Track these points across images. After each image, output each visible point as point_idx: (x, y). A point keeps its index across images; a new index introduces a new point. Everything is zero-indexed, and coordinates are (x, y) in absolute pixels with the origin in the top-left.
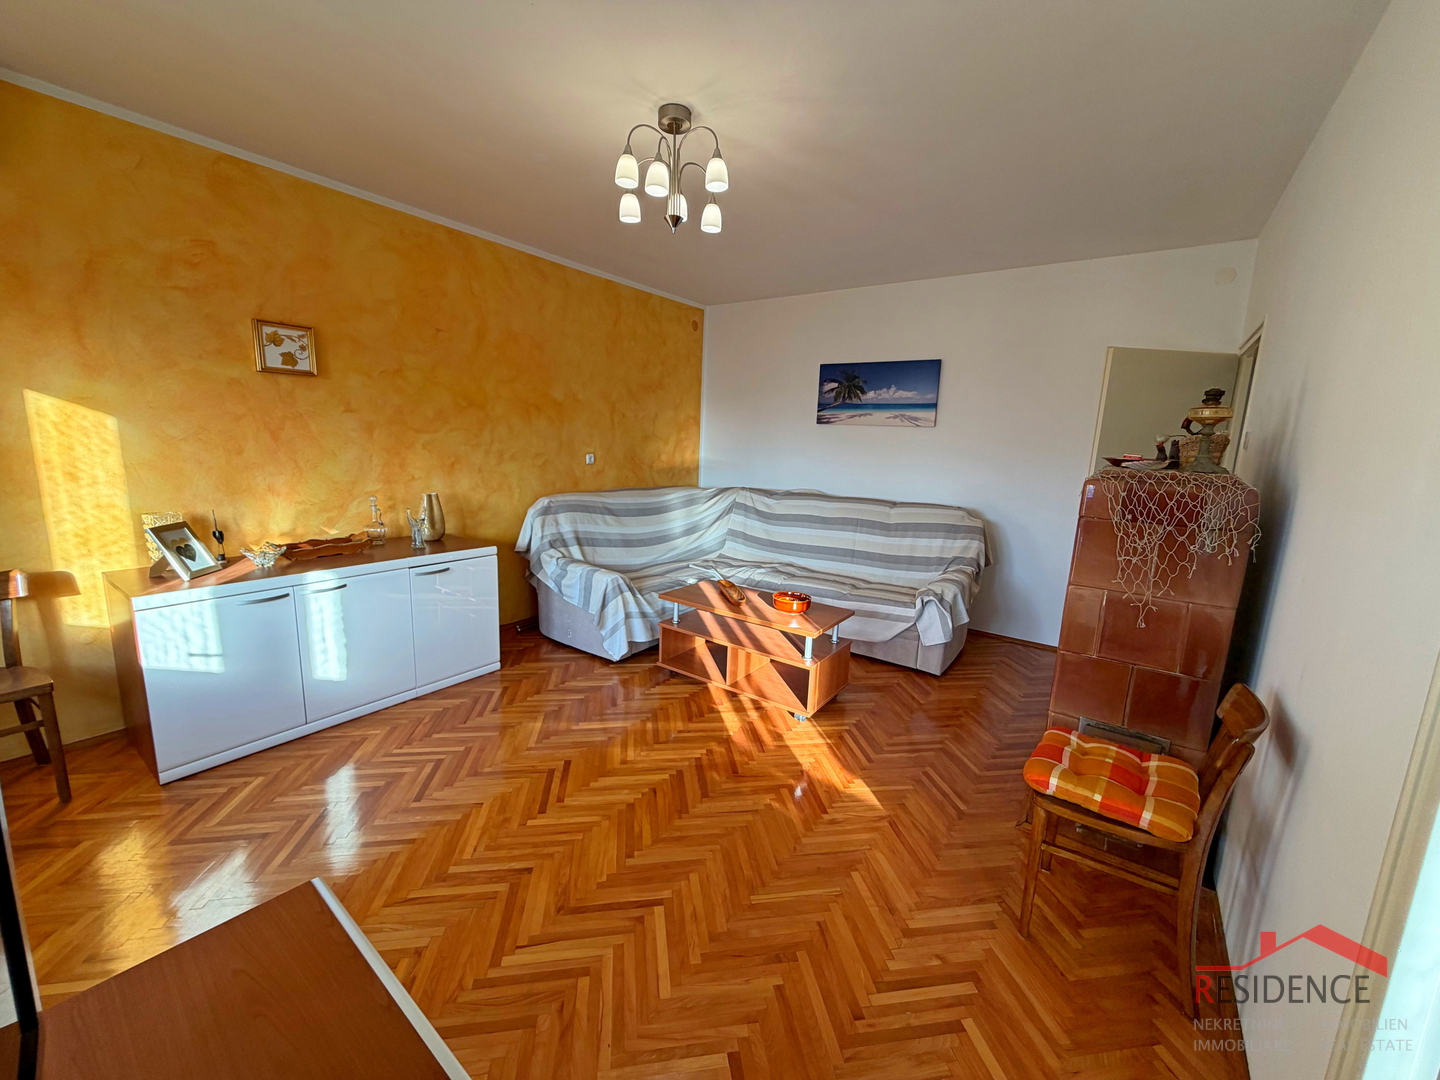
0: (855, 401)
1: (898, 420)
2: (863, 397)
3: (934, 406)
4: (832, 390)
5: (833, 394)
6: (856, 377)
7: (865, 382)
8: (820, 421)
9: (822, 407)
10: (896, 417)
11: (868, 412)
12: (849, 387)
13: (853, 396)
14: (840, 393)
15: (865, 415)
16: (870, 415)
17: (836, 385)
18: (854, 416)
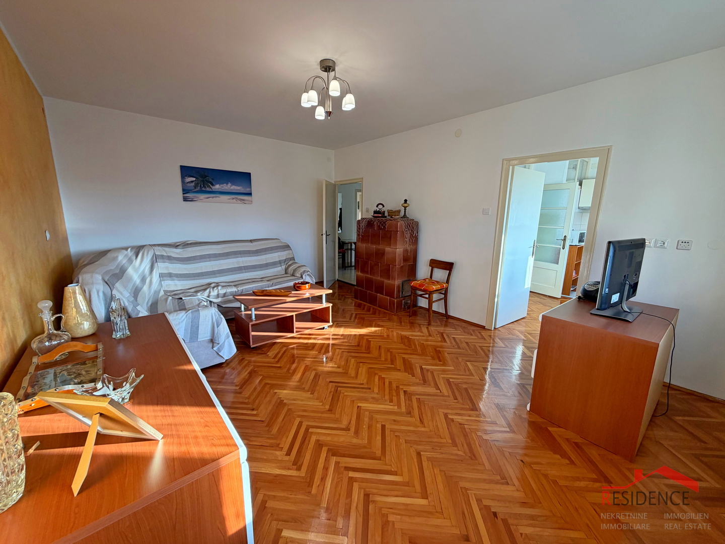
0: (208, 189)
1: (234, 200)
2: (213, 187)
3: (250, 194)
4: (192, 182)
5: (193, 184)
6: (207, 176)
7: (213, 179)
8: (185, 199)
9: (185, 191)
10: (233, 199)
11: (217, 195)
12: (203, 181)
13: (206, 186)
14: (198, 184)
15: (216, 197)
16: (218, 197)
17: (194, 179)
18: (208, 198)
